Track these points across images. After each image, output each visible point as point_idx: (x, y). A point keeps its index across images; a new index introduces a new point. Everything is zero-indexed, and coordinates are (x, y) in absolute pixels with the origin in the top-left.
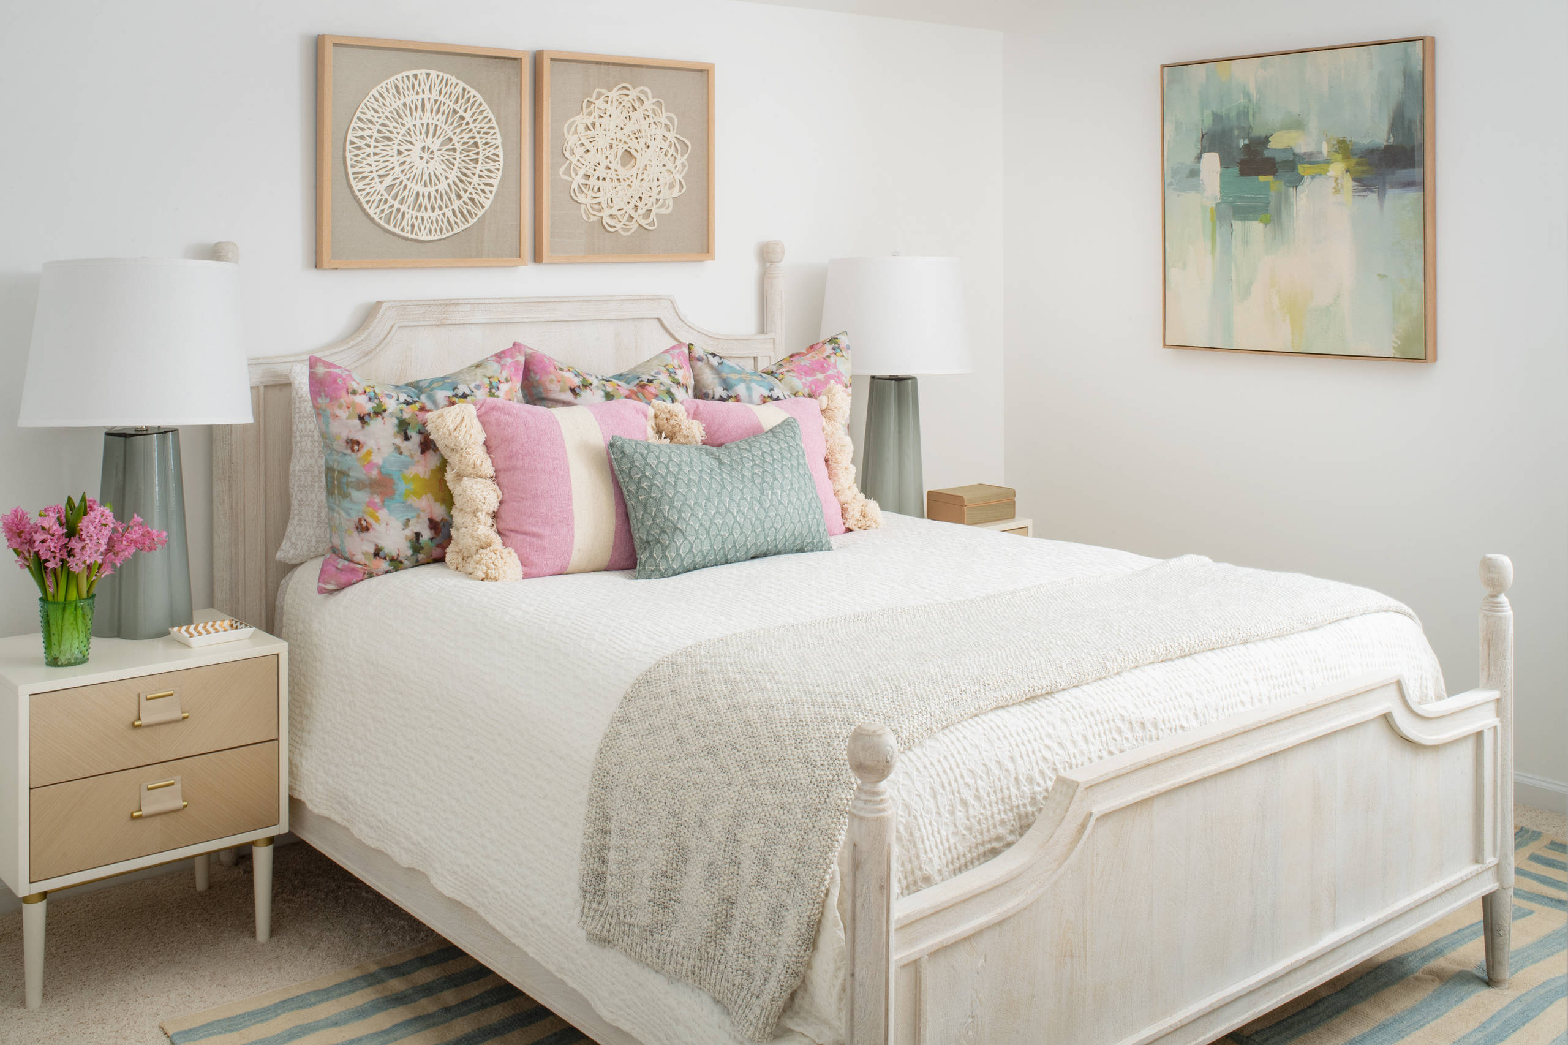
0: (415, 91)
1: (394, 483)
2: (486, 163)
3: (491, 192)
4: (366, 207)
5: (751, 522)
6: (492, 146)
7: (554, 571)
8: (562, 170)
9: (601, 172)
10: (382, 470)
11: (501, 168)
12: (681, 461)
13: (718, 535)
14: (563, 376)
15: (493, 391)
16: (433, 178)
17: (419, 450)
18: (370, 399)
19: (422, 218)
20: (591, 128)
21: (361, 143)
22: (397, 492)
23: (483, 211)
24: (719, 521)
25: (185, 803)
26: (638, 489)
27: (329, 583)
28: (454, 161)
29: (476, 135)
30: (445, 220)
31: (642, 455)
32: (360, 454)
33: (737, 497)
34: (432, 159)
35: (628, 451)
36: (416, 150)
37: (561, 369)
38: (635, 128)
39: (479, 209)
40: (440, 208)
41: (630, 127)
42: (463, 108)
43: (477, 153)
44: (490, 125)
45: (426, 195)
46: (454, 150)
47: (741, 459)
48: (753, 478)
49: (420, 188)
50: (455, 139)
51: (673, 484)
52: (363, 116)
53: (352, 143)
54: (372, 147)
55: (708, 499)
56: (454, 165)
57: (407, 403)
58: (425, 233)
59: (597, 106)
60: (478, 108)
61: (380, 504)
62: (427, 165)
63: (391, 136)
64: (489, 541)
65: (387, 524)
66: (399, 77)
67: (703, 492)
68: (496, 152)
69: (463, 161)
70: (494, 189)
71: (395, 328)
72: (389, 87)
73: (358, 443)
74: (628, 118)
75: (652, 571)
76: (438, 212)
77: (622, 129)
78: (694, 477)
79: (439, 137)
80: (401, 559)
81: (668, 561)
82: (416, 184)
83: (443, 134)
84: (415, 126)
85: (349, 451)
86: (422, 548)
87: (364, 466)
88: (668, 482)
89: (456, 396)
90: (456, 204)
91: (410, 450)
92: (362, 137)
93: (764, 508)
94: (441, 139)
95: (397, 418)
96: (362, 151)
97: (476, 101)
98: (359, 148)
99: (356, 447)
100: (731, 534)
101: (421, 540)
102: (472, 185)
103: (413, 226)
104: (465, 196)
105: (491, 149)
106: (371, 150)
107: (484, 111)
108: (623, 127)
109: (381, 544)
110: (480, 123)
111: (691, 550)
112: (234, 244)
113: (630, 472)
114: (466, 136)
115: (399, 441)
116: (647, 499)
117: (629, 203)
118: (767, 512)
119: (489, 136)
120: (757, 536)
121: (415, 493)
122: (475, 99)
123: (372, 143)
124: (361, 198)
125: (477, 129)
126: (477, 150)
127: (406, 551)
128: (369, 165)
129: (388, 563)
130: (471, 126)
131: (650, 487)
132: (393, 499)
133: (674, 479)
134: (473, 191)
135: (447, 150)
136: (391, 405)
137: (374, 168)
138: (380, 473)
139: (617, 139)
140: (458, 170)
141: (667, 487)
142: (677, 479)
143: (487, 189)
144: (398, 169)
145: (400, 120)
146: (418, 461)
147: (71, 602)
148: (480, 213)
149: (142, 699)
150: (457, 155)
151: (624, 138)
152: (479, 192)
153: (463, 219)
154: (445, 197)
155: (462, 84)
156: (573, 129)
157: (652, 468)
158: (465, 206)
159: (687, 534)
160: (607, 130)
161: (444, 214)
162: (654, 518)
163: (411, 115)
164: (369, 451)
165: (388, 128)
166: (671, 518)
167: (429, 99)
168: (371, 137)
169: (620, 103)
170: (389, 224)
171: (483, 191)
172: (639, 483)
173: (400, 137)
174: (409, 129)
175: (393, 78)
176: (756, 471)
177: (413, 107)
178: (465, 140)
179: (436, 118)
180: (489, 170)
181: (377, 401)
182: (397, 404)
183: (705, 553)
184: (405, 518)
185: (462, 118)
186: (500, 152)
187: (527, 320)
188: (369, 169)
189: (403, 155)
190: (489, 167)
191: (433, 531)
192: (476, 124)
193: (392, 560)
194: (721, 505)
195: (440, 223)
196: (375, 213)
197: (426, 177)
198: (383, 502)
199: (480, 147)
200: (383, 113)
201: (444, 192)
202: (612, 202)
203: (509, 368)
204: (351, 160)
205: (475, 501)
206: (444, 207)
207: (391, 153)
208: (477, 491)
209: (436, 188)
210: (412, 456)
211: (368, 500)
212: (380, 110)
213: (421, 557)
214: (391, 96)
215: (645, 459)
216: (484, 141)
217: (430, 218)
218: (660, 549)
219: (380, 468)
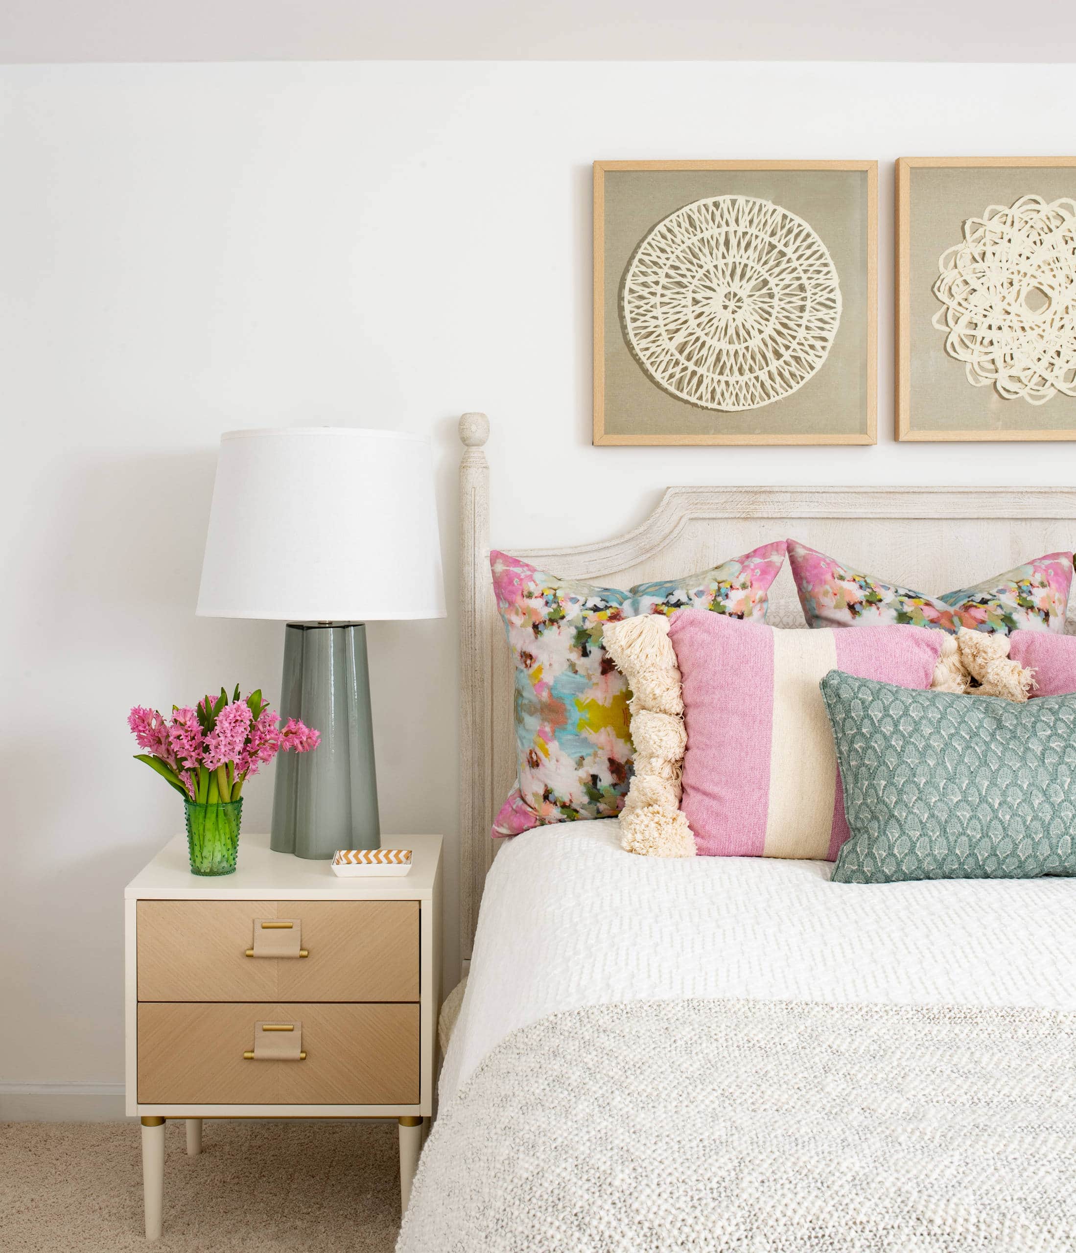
0: (716, 223)
1: (565, 710)
2: (817, 310)
3: (823, 348)
4: (652, 370)
5: (1024, 823)
6: (825, 288)
7: (743, 850)
8: (935, 318)
9: (996, 318)
10: (554, 692)
11: (838, 316)
12: (921, 718)
13: (960, 834)
14: (841, 588)
15: (719, 599)
16: (742, 332)
17: (600, 670)
18: (547, 603)
19: (727, 383)
20: (978, 258)
21: (645, 292)
22: (570, 721)
23: (813, 373)
24: (965, 814)
25: (303, 1055)
26: (850, 751)
27: (502, 826)
28: (770, 310)
29: (802, 275)
30: (758, 385)
31: (863, 703)
32: (531, 671)
33: (1003, 782)
34: (740, 307)
35: (845, 694)
36: (718, 299)
37: (842, 578)
38: (1051, 255)
39: (806, 370)
40: (751, 370)
41: (1042, 254)
42: (783, 242)
43: (804, 299)
44: (822, 261)
45: (732, 353)
46: (771, 296)
47: (1035, 723)
48: (1043, 754)
49: (724, 345)
50: (772, 282)
51: (899, 749)
52: (646, 258)
53: (632, 291)
54: (658, 295)
55: (951, 779)
56: (769, 314)
57: (596, 609)
58: (731, 403)
59: (988, 228)
60: (804, 240)
61: (550, 734)
62: (733, 316)
63: (684, 280)
64: (655, 797)
65: (557, 761)
66: (694, 206)
67: (946, 768)
68: (831, 296)
69: (783, 309)
70: (829, 345)
71: (684, 520)
72: (681, 220)
73: (530, 657)
74: (1038, 243)
75: (853, 872)
76: (748, 376)
77: (1028, 258)
78: (937, 744)
79: (750, 278)
80: (574, 806)
81: (875, 862)
82: (719, 340)
83: (755, 276)
84: (716, 267)
85: (522, 667)
86: (602, 796)
87: (535, 685)
88: (891, 746)
89: (667, 604)
90: (774, 365)
91: (587, 669)
92: (644, 284)
93: (1052, 805)
94: (753, 282)
95: (577, 628)
96: (646, 301)
97: (801, 231)
98: (641, 297)
99: (528, 662)
100: (985, 835)
101: (599, 785)
102: (797, 340)
103: (713, 391)
104: (787, 355)
105: (824, 293)
106: (657, 300)
107: (814, 243)
108: (1029, 255)
109: (551, 785)
110: (807, 259)
111: (912, 851)
112: (482, 415)
113: (844, 725)
114: (788, 278)
115: (575, 656)
116: (858, 767)
117: (1039, 359)
118: (1056, 811)
119: (821, 276)
120: (1036, 845)
121: (591, 725)
122: (801, 228)
123: (658, 289)
124: (644, 359)
125: (803, 267)
126: (803, 295)
127: (581, 798)
128: (655, 318)
129: (560, 809)
130: (795, 264)
131: (865, 750)
132: (565, 729)
133: (901, 743)
134: (798, 347)
135: (760, 296)
136: (572, 612)
137: (661, 322)
138: (551, 695)
139: (1019, 272)
140: (776, 321)
141: (887, 752)
142: (907, 743)
143: (818, 344)
144: (693, 323)
145: (695, 261)
146: (597, 684)
147: (212, 805)
148: (808, 377)
149: (258, 927)
150: (775, 302)
151: (1031, 271)
152: (807, 348)
153: (782, 383)
154: (758, 357)
155: (781, 210)
156: (952, 264)
157: (873, 723)
158: (786, 367)
159: (907, 826)
160: (1004, 261)
161: (757, 378)
162: (866, 795)
163: (711, 254)
164: (539, 666)
165: (679, 272)
166: (887, 800)
167: (735, 232)
168: (657, 283)
169: (1026, 222)
170: (682, 391)
171: (812, 347)
172: (852, 742)
173: (695, 282)
174: (708, 271)
175: (686, 209)
176: (1053, 745)
177: (713, 243)
178: (786, 282)
179: (745, 256)
180: (821, 320)
181: (554, 606)
182: (581, 610)
183: (939, 858)
184: (580, 755)
185: (782, 254)
186: (837, 295)
187: (871, 516)
188: (653, 322)
189: (700, 305)
190: (820, 315)
191: (615, 775)
192: (801, 261)
193: (564, 806)
194: (973, 790)
195: (752, 389)
196: (663, 378)
197: (731, 331)
198: (554, 732)
199: (808, 291)
200: (673, 253)
201: (756, 350)
202: (1012, 359)
203: (753, 570)
204: (631, 312)
205: (648, 742)
206: (757, 368)
207: (683, 302)
208: (651, 730)
209: (746, 344)
210: (589, 677)
211: (538, 728)
212: (668, 249)
213: (602, 806)
214: (683, 230)
215: (865, 708)
216: (813, 282)
217: (737, 382)
218: (867, 842)
219: (550, 689)
